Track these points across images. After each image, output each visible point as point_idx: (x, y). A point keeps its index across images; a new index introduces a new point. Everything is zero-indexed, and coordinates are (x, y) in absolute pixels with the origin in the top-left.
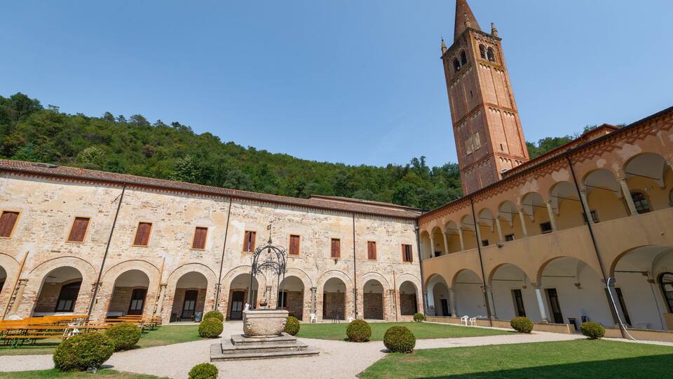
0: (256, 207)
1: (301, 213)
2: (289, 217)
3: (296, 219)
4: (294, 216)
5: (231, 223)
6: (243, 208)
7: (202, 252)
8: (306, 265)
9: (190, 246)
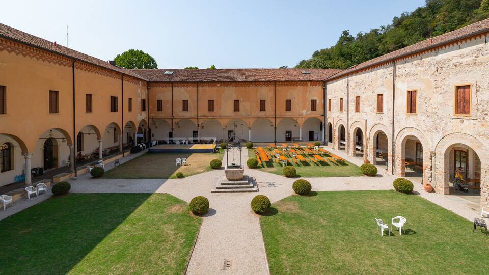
0: (416, 62)
1: (474, 47)
2: (455, 61)
3: (464, 60)
4: (462, 56)
5: (397, 85)
6: (404, 68)
7: (382, 115)
8: (482, 130)
9: (376, 110)
